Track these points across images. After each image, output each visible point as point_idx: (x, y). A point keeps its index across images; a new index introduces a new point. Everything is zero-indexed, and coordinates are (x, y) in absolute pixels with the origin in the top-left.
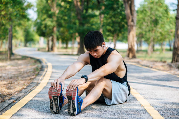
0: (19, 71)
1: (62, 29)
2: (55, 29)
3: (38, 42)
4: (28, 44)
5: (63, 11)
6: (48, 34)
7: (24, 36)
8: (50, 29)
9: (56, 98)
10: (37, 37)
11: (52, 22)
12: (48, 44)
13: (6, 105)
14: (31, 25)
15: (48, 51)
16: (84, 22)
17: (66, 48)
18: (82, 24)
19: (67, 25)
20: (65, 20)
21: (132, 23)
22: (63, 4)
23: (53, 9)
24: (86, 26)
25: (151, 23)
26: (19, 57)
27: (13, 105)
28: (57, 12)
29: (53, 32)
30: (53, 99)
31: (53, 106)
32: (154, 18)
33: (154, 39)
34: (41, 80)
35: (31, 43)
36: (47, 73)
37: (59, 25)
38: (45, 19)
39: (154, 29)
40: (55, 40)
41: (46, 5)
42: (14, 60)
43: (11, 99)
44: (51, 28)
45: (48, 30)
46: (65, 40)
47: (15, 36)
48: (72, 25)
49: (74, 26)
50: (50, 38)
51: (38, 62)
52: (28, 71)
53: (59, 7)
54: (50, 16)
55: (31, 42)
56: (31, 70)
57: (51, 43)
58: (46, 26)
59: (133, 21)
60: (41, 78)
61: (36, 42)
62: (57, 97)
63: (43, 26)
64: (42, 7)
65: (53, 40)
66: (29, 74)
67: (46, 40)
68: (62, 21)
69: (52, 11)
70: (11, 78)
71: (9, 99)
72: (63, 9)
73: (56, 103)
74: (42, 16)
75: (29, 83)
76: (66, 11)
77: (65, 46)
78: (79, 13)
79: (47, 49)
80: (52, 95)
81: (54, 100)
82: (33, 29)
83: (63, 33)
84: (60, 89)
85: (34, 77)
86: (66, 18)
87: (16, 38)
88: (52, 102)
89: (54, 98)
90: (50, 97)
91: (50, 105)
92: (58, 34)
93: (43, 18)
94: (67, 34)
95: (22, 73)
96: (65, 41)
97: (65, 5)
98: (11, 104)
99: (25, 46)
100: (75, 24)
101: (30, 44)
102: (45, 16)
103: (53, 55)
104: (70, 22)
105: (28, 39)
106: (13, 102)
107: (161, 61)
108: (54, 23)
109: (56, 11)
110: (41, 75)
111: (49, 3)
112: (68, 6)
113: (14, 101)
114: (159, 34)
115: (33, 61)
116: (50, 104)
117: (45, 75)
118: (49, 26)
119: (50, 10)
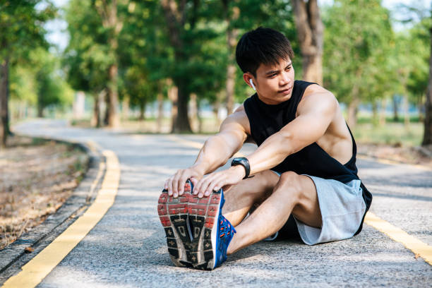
0: (31, 173)
1: (130, 72)
2: (114, 71)
3: (71, 106)
4: (46, 111)
5: (134, 26)
6: (96, 85)
7: (37, 91)
8: (101, 72)
9: (180, 220)
10: (68, 93)
11: (106, 52)
12: (97, 109)
13: (7, 263)
14: (53, 64)
15: (98, 126)
16: (188, 51)
17: (142, 118)
18: (182, 56)
19: (143, 61)
20: (138, 47)
21: (312, 50)
22: (132, 7)
23: (109, 22)
24: (193, 62)
25: (352, 53)
26: (25, 141)
27: (28, 262)
28: (119, 27)
29: (107, 78)
30: (172, 226)
31: (175, 246)
32: (359, 40)
33: (361, 92)
34: (96, 189)
35: (55, 108)
36: (108, 173)
37: (125, 62)
38: (87, 48)
39: (361, 66)
40: (114, 99)
41: (91, 12)
42: (15, 146)
43: (18, 242)
44: (103, 68)
45: (96, 73)
46: (138, 98)
47: (14, 92)
48: (157, 59)
49: (163, 61)
50: (102, 95)
51: (77, 151)
52: (55, 172)
53: (123, 16)
54: (102, 39)
55: (54, 105)
56: (60, 170)
57: (103, 107)
58: (91, 65)
59: (314, 43)
60: (93, 186)
61: (66, 107)
62: (182, 217)
63: (83, 66)
64: (79, 17)
65: (108, 100)
66: (58, 178)
67: (91, 100)
68: (133, 51)
69: (106, 26)
70: (11, 189)
71: (13, 244)
72: (133, 20)
73: (184, 235)
74: (80, 41)
75: (61, 201)
76: (140, 24)
77: (137, 113)
78: (173, 29)
79: (94, 122)
80: (169, 216)
81: (176, 227)
82: (58, 75)
83: (134, 80)
84: (188, 193)
85: (73, 184)
86: (142, 43)
87: (17, 96)
88: (173, 236)
89: (176, 221)
90: (164, 221)
91: (169, 245)
92: (121, 82)
93: (83, 45)
94: (143, 84)
95: (40, 176)
96: (139, 100)
97: (139, 11)
98: (19, 257)
99: (40, 115)
100: (165, 55)
101: (51, 111)
102: (88, 41)
103: (112, 135)
104: (154, 50)
105: (47, 99)
106: (26, 252)
107: (388, 143)
108: (112, 57)
109: (115, 24)
110: (93, 178)
111: (98, 8)
112: (146, 14)
113: (28, 249)
114: (371, 80)
115: (64, 147)
116: (168, 241)
117: (103, 178)
118: (99, 64)
119: (101, 24)
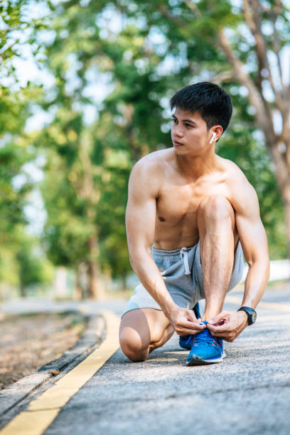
17: (125, 288)
22: (107, 177)
54: (79, 211)
79: (77, 296)
82: (38, 254)
99: (23, 295)
108: (90, 229)
